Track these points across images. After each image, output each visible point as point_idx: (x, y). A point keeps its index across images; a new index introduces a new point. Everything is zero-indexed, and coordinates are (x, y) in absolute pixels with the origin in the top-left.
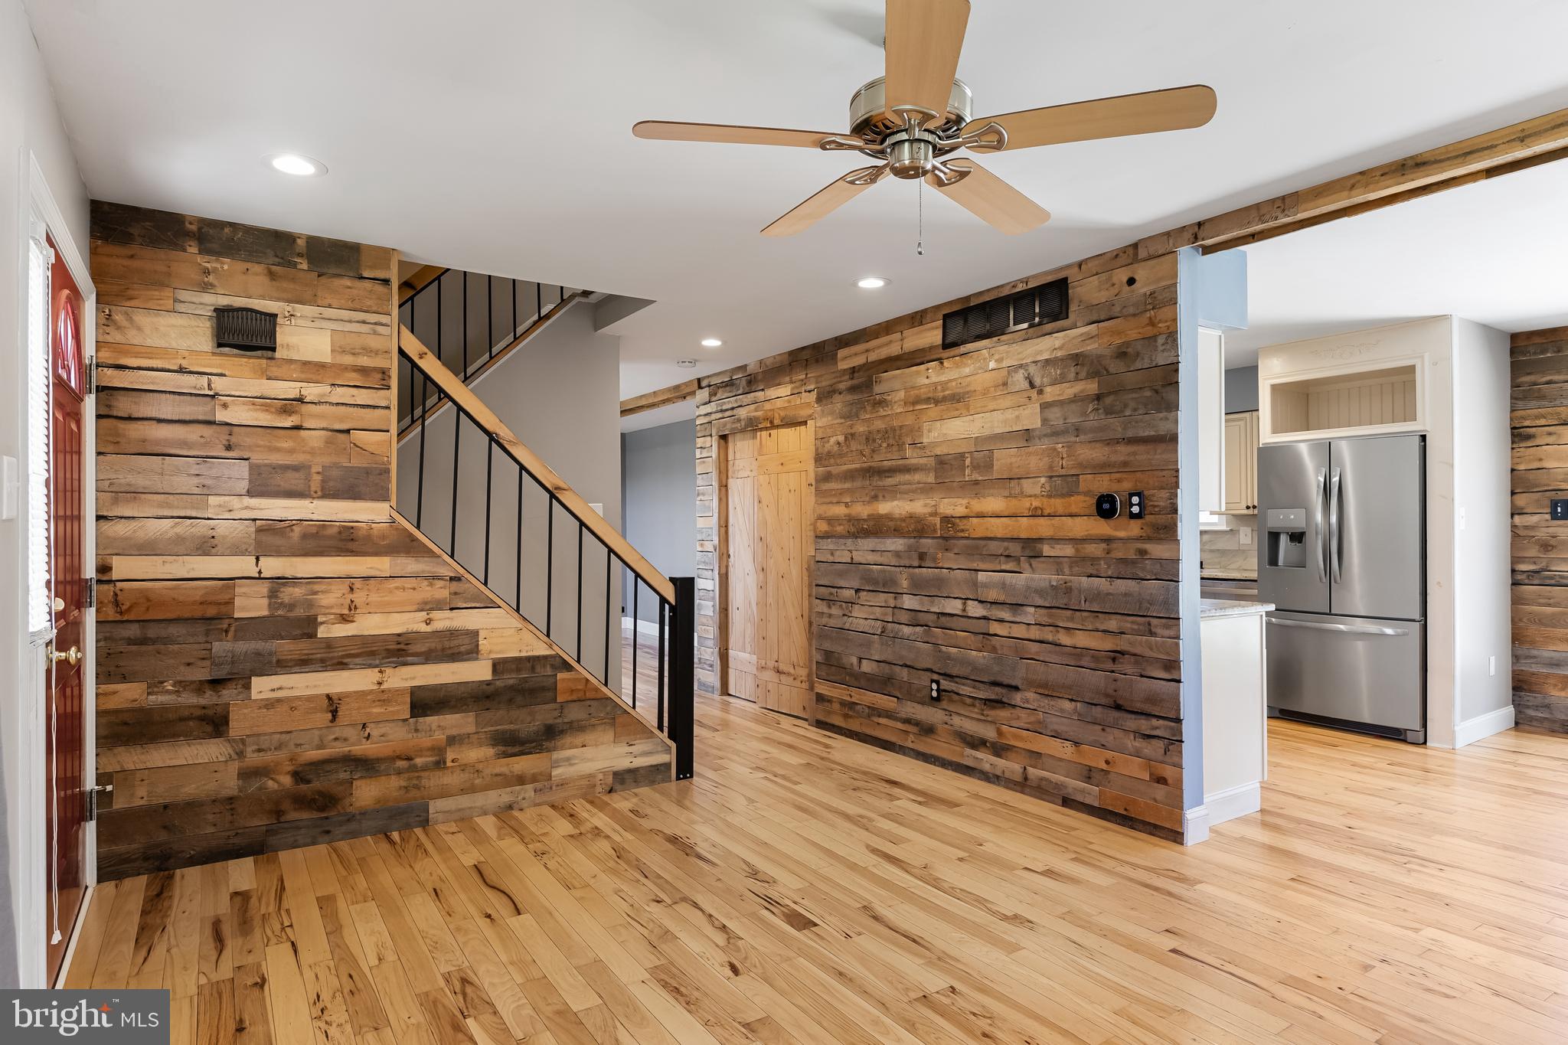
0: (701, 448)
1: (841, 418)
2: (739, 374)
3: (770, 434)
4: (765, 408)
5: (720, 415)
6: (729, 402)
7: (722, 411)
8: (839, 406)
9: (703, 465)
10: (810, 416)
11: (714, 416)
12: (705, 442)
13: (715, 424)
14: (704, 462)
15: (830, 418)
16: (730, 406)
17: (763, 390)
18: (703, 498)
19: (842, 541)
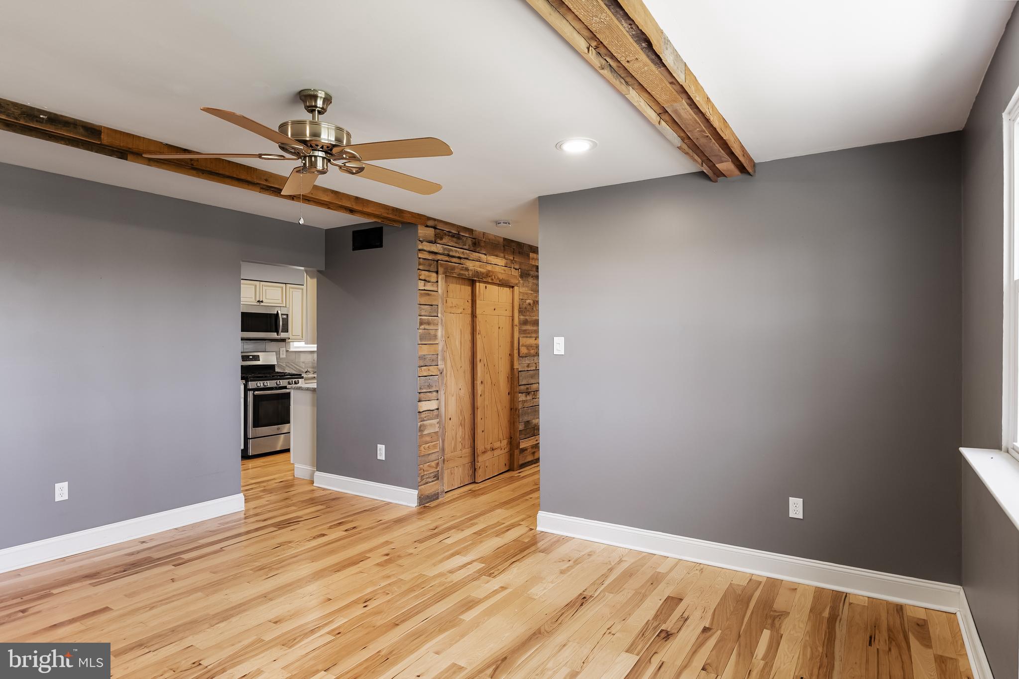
0: (425, 280)
1: (532, 291)
2: (466, 233)
3: (486, 287)
4: (487, 268)
5: (447, 258)
6: (456, 251)
7: (448, 255)
8: (530, 284)
9: (428, 297)
10: (517, 284)
11: (439, 257)
12: (429, 276)
13: (442, 265)
14: (429, 295)
15: (526, 289)
16: (457, 255)
17: (485, 254)
18: (427, 327)
19: (532, 358)
